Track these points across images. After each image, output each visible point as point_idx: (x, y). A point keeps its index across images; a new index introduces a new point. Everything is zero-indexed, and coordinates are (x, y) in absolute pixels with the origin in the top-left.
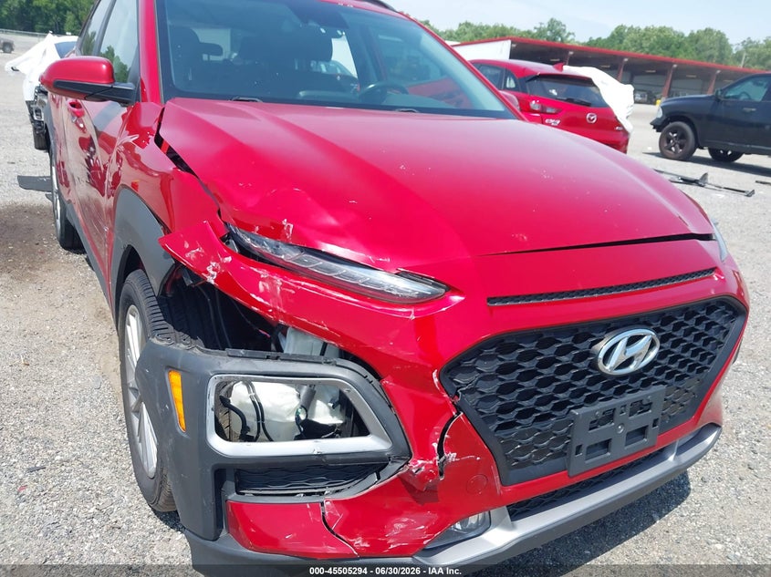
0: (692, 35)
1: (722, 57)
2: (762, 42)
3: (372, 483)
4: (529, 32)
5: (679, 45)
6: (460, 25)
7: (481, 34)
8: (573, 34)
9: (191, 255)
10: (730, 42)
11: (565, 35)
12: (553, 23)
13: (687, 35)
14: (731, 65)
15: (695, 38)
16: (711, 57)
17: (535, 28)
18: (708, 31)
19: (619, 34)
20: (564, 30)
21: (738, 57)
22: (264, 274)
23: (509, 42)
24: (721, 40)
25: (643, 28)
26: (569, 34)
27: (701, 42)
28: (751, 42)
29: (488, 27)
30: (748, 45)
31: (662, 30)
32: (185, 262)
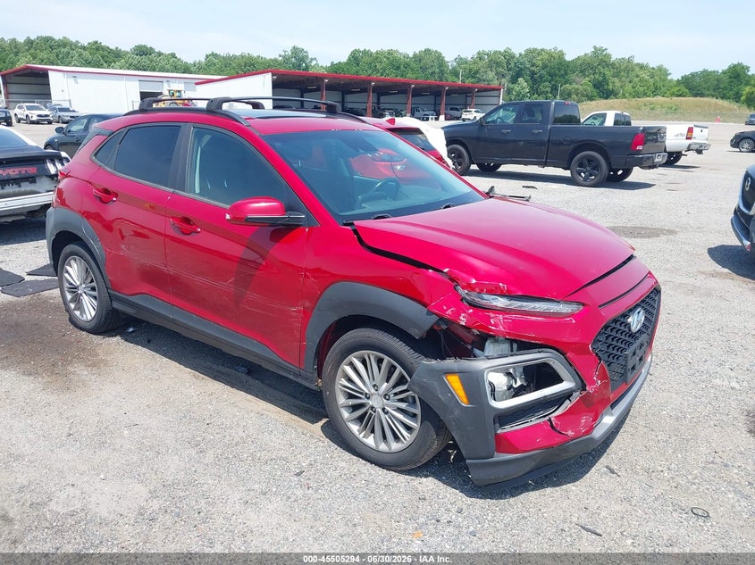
0: (415, 55)
1: (442, 72)
2: (469, 59)
3: (567, 405)
4: (276, 60)
5: (407, 66)
6: (207, 56)
7: (230, 64)
8: (315, 59)
9: (449, 312)
10: (446, 59)
11: (307, 61)
12: (296, 50)
13: (411, 56)
14: (451, 79)
15: (418, 58)
16: (433, 73)
17: (280, 56)
18: (427, 51)
19: (355, 57)
20: (307, 56)
21: (455, 73)
22: (492, 315)
23: (270, 74)
24: (439, 58)
25: (374, 51)
26: (312, 60)
27: (423, 62)
28: (461, 59)
29: (235, 57)
30: (460, 61)
31: (390, 53)
32: (446, 317)
